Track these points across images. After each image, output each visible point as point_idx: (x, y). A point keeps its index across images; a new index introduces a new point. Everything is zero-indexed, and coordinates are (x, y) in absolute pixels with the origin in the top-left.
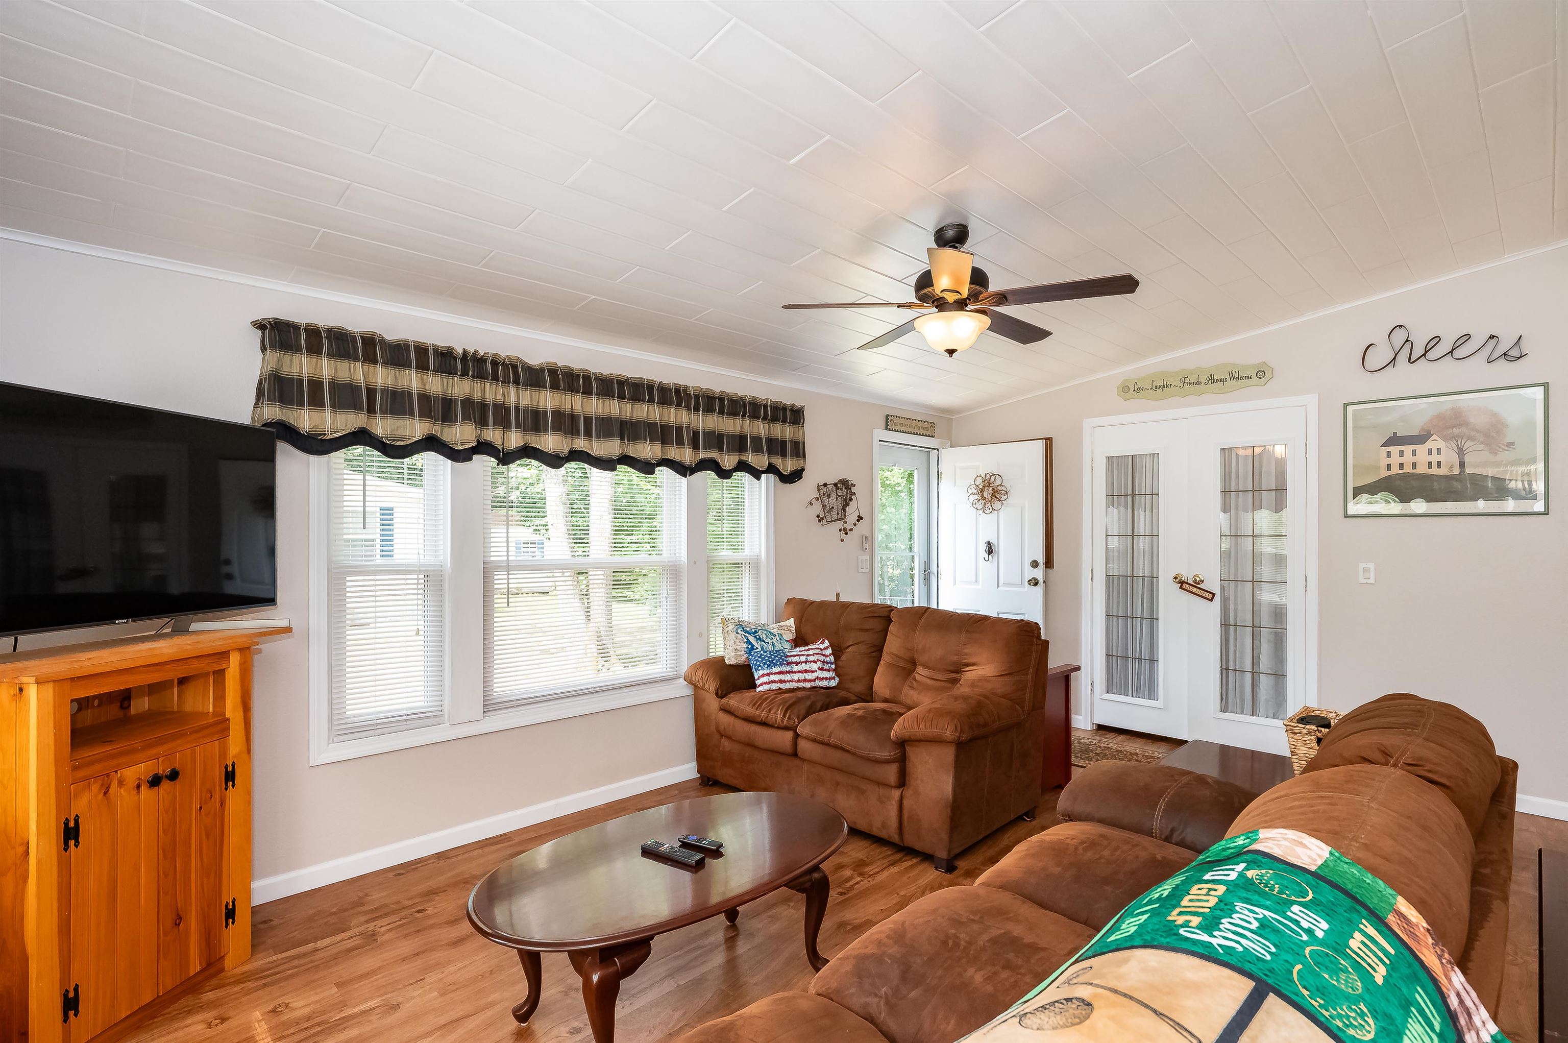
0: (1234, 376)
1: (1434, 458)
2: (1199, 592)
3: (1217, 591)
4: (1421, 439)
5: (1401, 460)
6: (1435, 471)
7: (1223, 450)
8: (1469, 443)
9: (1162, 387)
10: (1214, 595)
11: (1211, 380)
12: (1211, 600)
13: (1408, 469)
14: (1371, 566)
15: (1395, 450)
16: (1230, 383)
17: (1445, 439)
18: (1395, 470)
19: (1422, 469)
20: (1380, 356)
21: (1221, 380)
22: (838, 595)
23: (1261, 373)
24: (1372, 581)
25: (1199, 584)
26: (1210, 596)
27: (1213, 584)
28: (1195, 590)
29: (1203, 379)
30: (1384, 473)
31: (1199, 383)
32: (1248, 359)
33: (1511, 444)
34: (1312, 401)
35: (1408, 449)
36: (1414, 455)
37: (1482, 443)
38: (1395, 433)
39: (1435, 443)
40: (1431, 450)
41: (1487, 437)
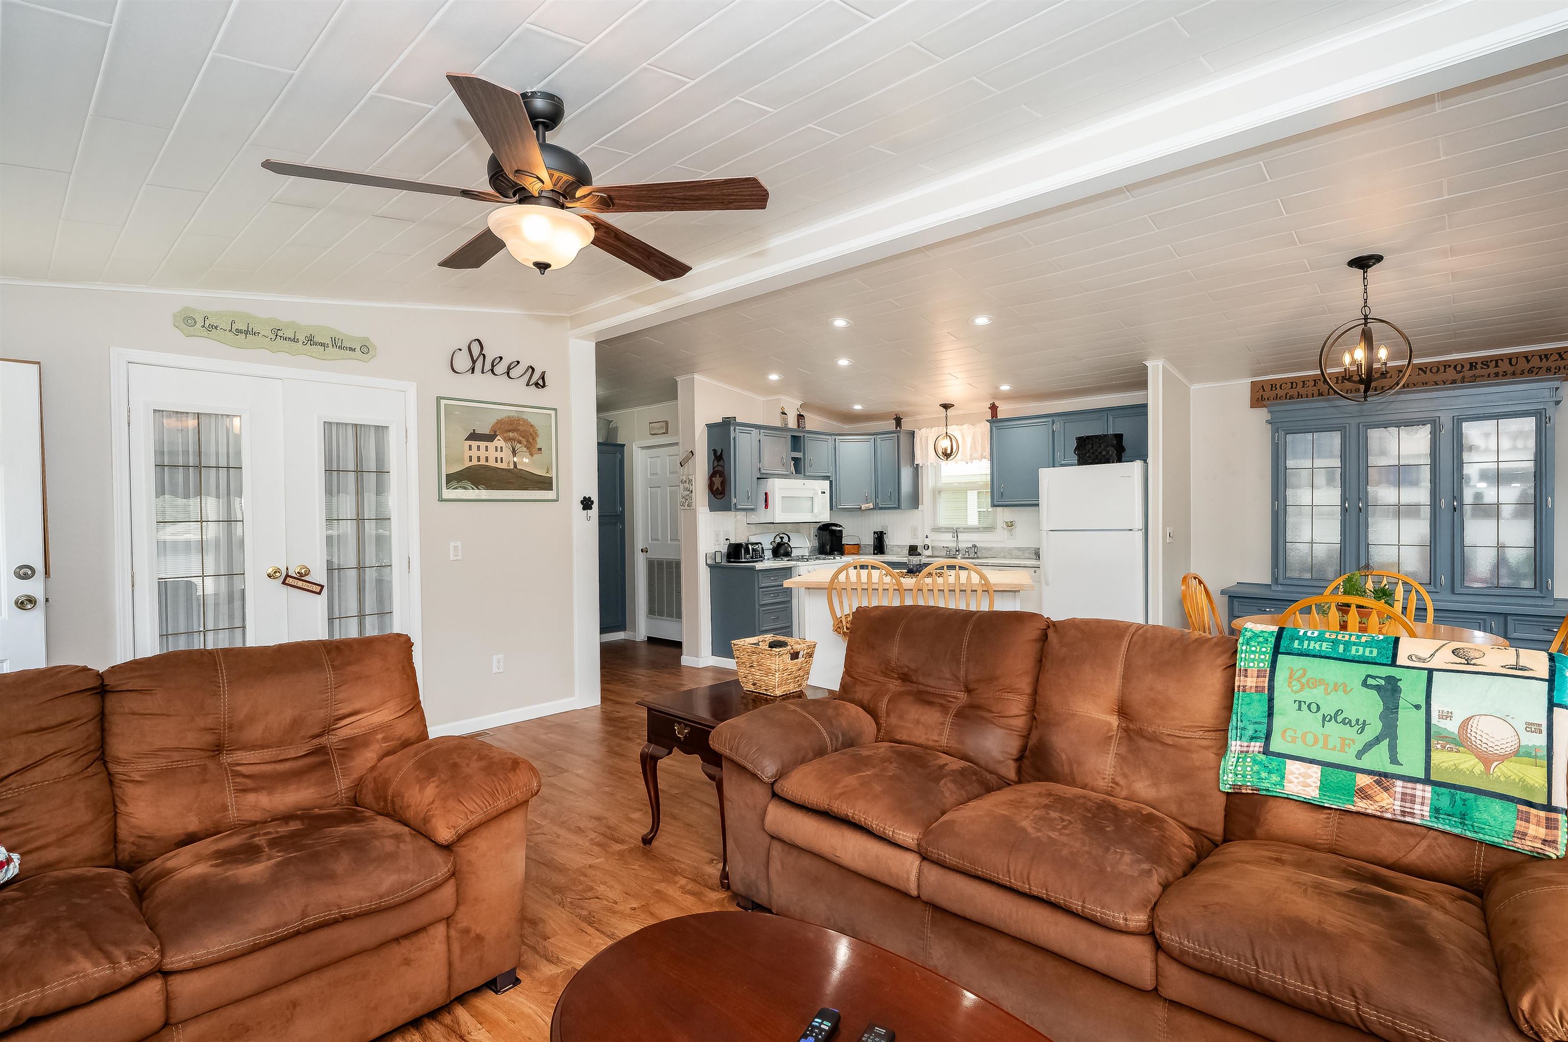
0: (337, 343)
1: (499, 455)
2: (305, 585)
3: (324, 582)
4: (490, 438)
5: (487, 454)
6: (499, 465)
7: (328, 425)
8: (519, 445)
9: (246, 332)
10: (322, 587)
11: (311, 340)
12: (319, 593)
13: (483, 462)
14: (459, 544)
15: (474, 444)
16: (330, 349)
17: (507, 440)
18: (475, 462)
19: (492, 463)
21: (322, 344)
23: (366, 349)
24: (460, 558)
25: (306, 575)
26: (318, 589)
27: (319, 575)
28: (300, 584)
29: (302, 338)
30: (468, 464)
31: (294, 340)
32: (351, 330)
33: (540, 449)
34: (411, 388)
35: (483, 444)
36: (487, 450)
37: (525, 446)
38: (474, 430)
39: (499, 442)
40: (496, 447)
41: (528, 441)
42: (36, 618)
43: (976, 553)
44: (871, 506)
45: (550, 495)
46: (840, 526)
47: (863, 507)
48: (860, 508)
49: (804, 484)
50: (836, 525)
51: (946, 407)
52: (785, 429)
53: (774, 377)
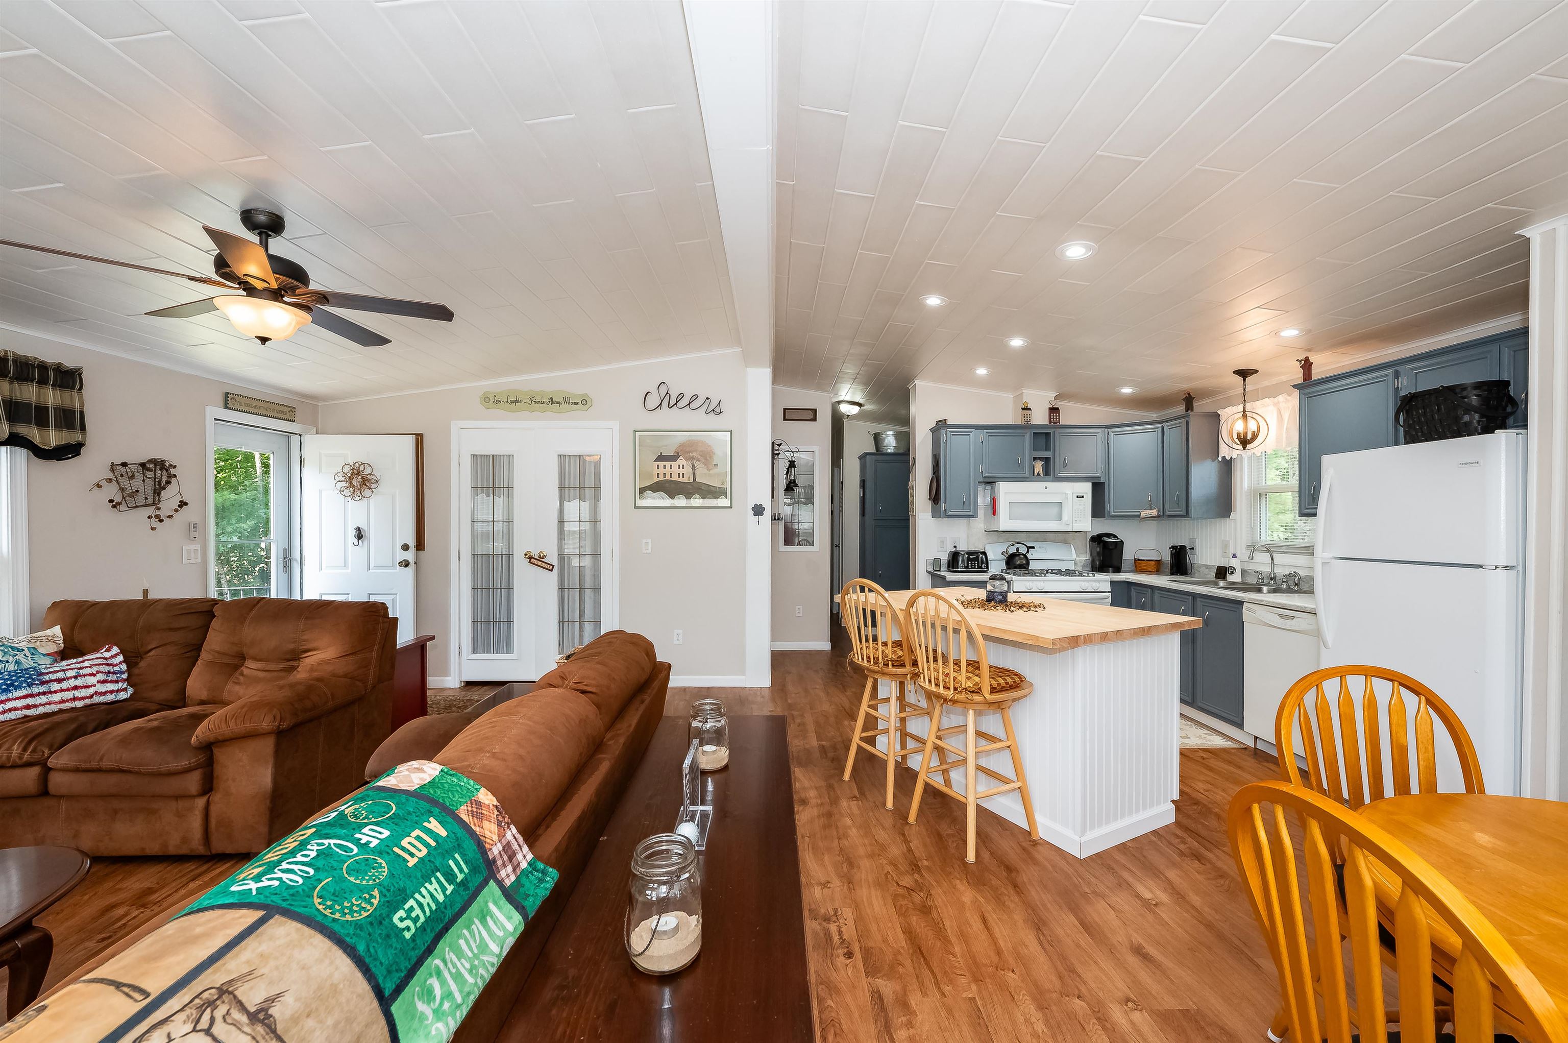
0: (567, 401)
1: (681, 471)
2: (543, 564)
3: (555, 563)
4: (674, 458)
5: (665, 471)
6: (681, 479)
7: (560, 456)
8: (698, 463)
9: (516, 402)
10: (553, 566)
11: (551, 401)
12: (552, 570)
13: (668, 477)
14: (649, 542)
15: (661, 464)
16: (564, 406)
17: (686, 459)
18: (661, 478)
19: (675, 478)
20: (653, 401)
21: (557, 403)
22: (146, 592)
23: (584, 402)
24: (649, 551)
25: (543, 558)
26: (550, 568)
27: (553, 559)
28: (540, 563)
29: (546, 400)
30: (656, 480)
31: (542, 403)
32: (576, 390)
33: (716, 465)
34: (616, 425)
35: (668, 464)
36: (671, 468)
37: (703, 463)
38: (661, 453)
39: (681, 461)
40: (679, 465)
41: (706, 459)
42: (410, 571)
43: (1296, 584)
44: (1154, 512)
45: (723, 502)
46: (1115, 536)
47: (1144, 514)
48: (1139, 516)
49: (1046, 487)
50: (1109, 535)
51: (1244, 374)
52: (1027, 426)
53: (982, 371)
